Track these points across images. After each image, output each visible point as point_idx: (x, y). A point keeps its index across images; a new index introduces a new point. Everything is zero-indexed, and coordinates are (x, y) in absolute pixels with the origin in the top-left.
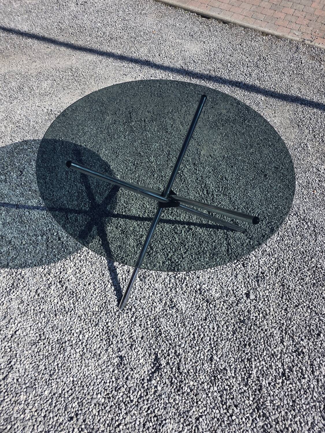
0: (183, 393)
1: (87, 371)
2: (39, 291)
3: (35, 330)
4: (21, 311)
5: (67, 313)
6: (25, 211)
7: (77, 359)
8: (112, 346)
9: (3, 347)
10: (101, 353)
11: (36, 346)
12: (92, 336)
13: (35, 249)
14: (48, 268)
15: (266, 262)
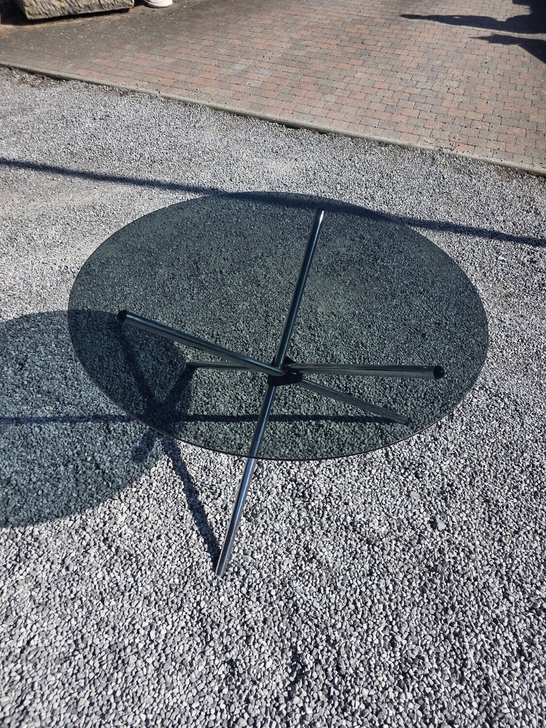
0: (353, 714)
1: (171, 698)
2: (68, 561)
3: (65, 634)
4: (37, 601)
5: (123, 594)
6: (32, 427)
7: (149, 676)
8: (211, 643)
9: (7, 674)
10: (193, 659)
11: (70, 663)
12: (173, 631)
13: (55, 489)
14: (81, 518)
15: (453, 466)
